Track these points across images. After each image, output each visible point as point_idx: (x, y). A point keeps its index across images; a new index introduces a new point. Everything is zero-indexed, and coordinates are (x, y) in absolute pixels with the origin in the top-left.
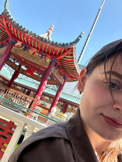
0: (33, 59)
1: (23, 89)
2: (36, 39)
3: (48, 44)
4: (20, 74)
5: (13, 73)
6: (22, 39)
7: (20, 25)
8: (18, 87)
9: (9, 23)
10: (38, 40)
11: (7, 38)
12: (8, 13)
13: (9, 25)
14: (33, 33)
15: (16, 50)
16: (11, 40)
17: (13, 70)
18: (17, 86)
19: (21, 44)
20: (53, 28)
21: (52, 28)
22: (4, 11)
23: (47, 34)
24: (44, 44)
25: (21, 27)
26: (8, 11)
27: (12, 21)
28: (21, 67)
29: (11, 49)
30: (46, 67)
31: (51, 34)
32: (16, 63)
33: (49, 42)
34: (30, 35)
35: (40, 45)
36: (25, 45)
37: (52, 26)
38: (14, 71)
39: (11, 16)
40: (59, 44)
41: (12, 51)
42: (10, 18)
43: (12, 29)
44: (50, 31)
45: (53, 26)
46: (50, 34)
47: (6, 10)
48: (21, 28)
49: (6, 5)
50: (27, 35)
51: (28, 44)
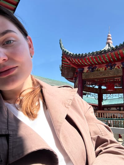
0: (104, 75)
1: (118, 108)
2: (96, 57)
3: (109, 53)
4: (103, 95)
5: (97, 97)
6: (86, 64)
7: (78, 54)
8: (112, 109)
9: (70, 58)
10: (98, 55)
11: (76, 70)
12: (66, 51)
13: (71, 60)
14: (91, 53)
15: (86, 76)
16: (78, 70)
17: (95, 94)
18: (110, 108)
19: (88, 68)
20: (110, 36)
22: (63, 52)
24: (106, 56)
25: (79, 54)
26: (65, 50)
27: (71, 55)
28: (101, 88)
29: (82, 77)
30: (121, 75)
31: (111, 43)
32: (95, 87)
33: (109, 50)
34: (89, 56)
35: (102, 58)
36: (90, 67)
37: (109, 36)
38: (97, 94)
39: (69, 52)
40: (119, 46)
41: (83, 78)
42: (68, 54)
43: (74, 61)
44: (109, 41)
46: (110, 44)
47: (63, 50)
48: (80, 56)
49: (62, 47)
50: (87, 58)
51: (93, 65)
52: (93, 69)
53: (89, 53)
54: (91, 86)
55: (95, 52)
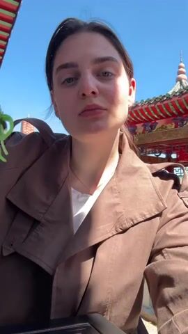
20: (183, 68)
21: (181, 69)
23: (179, 82)
28: (171, 158)
31: (185, 79)
32: (160, 157)
34: (142, 106)
37: (180, 67)
44: (181, 76)
45: (182, 65)
46: (183, 81)
50: (139, 109)
51: (150, 120)
52: (151, 127)
53: (143, 100)
54: (153, 155)
55: (151, 98)
